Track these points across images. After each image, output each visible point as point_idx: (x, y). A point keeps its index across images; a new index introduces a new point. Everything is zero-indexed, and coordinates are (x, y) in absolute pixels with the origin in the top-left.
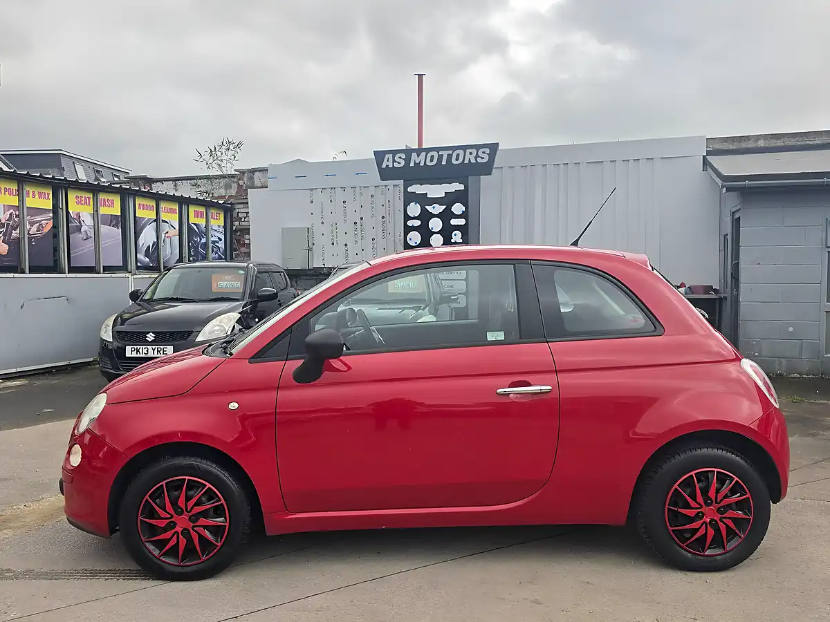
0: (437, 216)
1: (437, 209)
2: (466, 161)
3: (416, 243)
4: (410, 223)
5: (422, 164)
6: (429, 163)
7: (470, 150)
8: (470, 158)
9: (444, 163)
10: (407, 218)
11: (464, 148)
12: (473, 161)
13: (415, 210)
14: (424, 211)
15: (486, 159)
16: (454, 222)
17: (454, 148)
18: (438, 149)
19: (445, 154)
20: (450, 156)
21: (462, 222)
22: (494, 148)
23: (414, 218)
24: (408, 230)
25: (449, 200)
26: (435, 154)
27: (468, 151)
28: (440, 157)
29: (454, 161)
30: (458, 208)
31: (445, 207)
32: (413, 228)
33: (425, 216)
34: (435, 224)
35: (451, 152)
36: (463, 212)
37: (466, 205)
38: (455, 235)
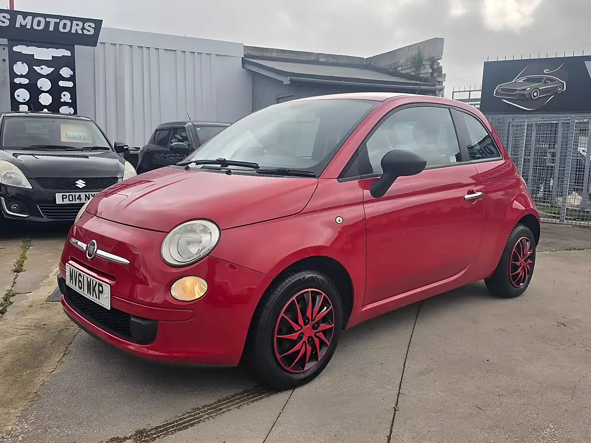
0: (47, 77)
1: (46, 70)
2: (73, 31)
3: (25, 100)
4: (17, 81)
5: (29, 27)
6: (35, 27)
7: (77, 22)
8: (77, 28)
9: (51, 28)
10: (13, 75)
11: (72, 19)
12: (80, 32)
13: (21, 68)
14: (31, 70)
15: (92, 32)
16: (62, 83)
17: (62, 18)
18: (45, 16)
19: (53, 21)
20: (56, 25)
21: (70, 84)
22: (98, 23)
23: (22, 76)
24: (14, 87)
25: (57, 63)
26: (42, 20)
27: (75, 22)
28: (47, 24)
29: (61, 29)
30: (65, 72)
31: (54, 69)
32: (21, 86)
33: (33, 76)
34: (45, 84)
35: (58, 21)
36: (71, 75)
37: (73, 70)
38: (64, 95)
